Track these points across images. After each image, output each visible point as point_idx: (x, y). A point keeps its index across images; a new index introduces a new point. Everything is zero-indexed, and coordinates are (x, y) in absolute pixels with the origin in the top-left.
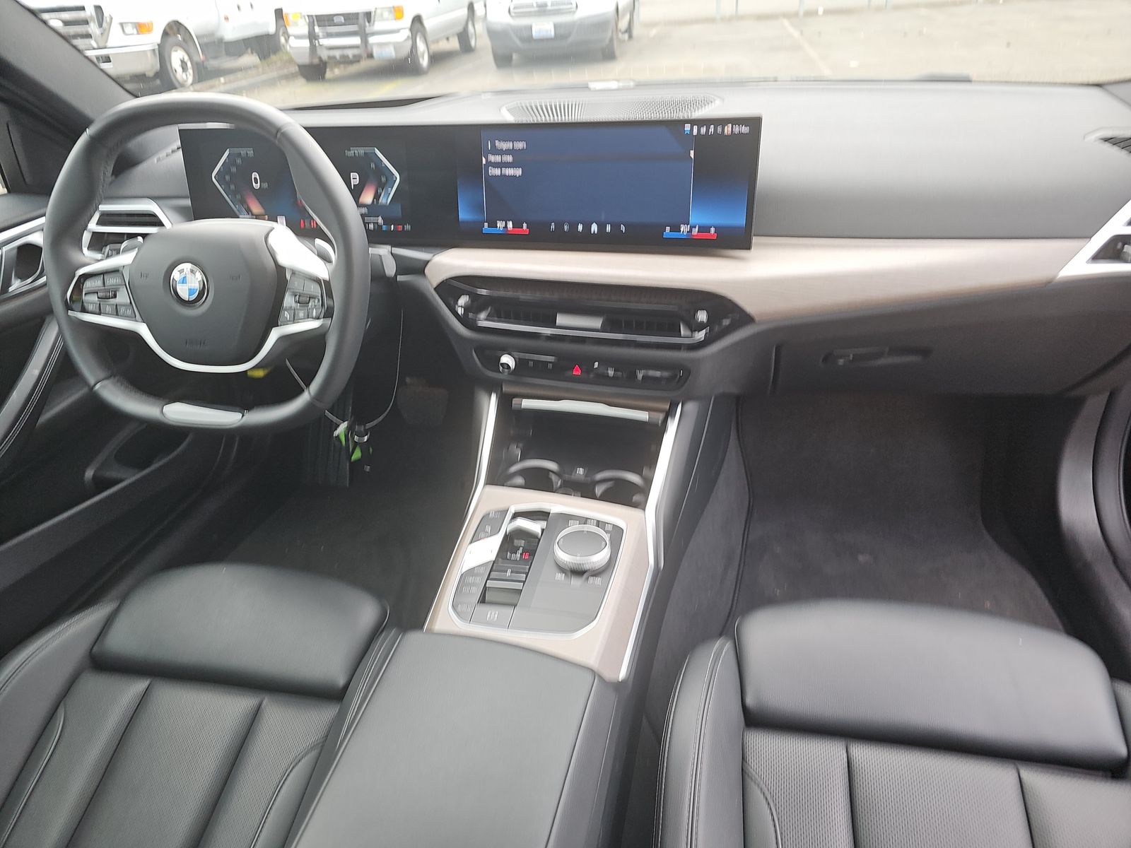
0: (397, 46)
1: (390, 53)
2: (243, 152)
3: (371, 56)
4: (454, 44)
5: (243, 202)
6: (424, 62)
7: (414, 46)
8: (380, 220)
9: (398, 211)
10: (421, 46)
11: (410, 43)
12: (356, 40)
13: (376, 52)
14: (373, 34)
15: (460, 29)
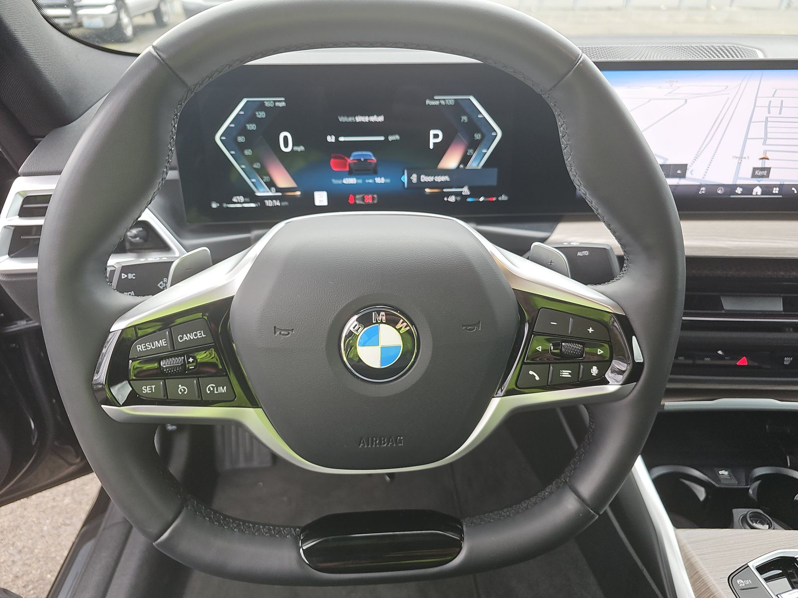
0: (105, 18)
1: (98, 23)
2: (269, 101)
3: (80, 25)
4: (150, 20)
5: (263, 172)
6: (129, 32)
7: (119, 19)
8: (466, 191)
9: (492, 179)
10: (125, 20)
11: (115, 16)
12: (67, 12)
13: (86, 22)
14: (82, 7)
15: (153, 7)
